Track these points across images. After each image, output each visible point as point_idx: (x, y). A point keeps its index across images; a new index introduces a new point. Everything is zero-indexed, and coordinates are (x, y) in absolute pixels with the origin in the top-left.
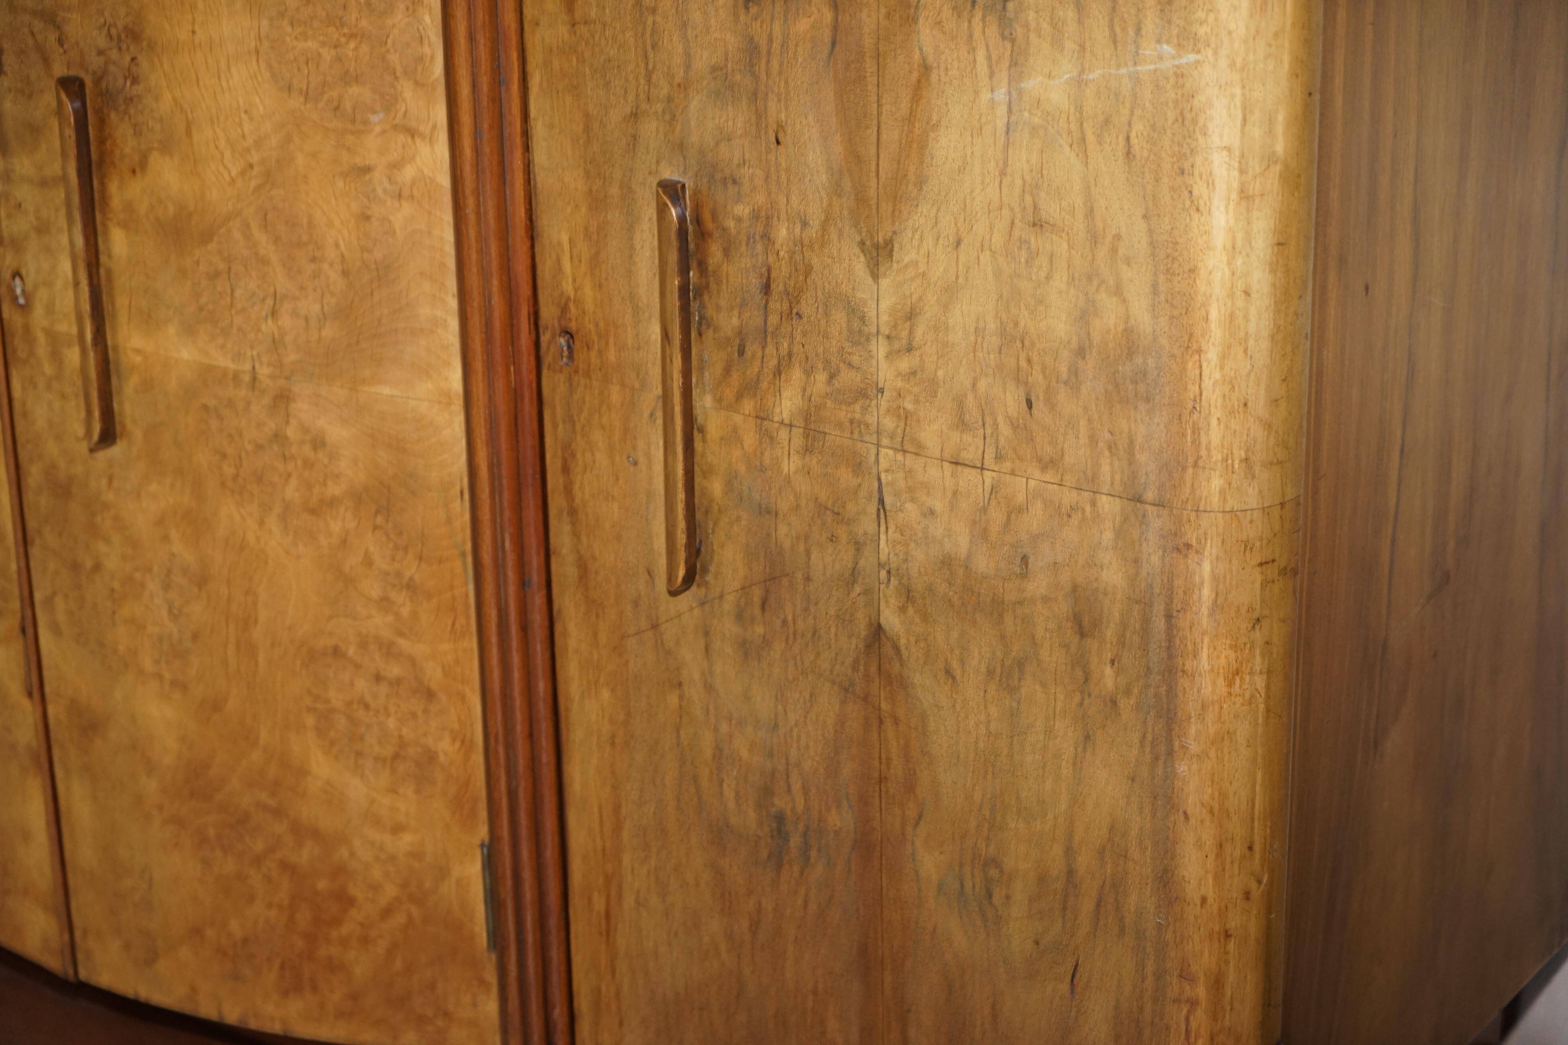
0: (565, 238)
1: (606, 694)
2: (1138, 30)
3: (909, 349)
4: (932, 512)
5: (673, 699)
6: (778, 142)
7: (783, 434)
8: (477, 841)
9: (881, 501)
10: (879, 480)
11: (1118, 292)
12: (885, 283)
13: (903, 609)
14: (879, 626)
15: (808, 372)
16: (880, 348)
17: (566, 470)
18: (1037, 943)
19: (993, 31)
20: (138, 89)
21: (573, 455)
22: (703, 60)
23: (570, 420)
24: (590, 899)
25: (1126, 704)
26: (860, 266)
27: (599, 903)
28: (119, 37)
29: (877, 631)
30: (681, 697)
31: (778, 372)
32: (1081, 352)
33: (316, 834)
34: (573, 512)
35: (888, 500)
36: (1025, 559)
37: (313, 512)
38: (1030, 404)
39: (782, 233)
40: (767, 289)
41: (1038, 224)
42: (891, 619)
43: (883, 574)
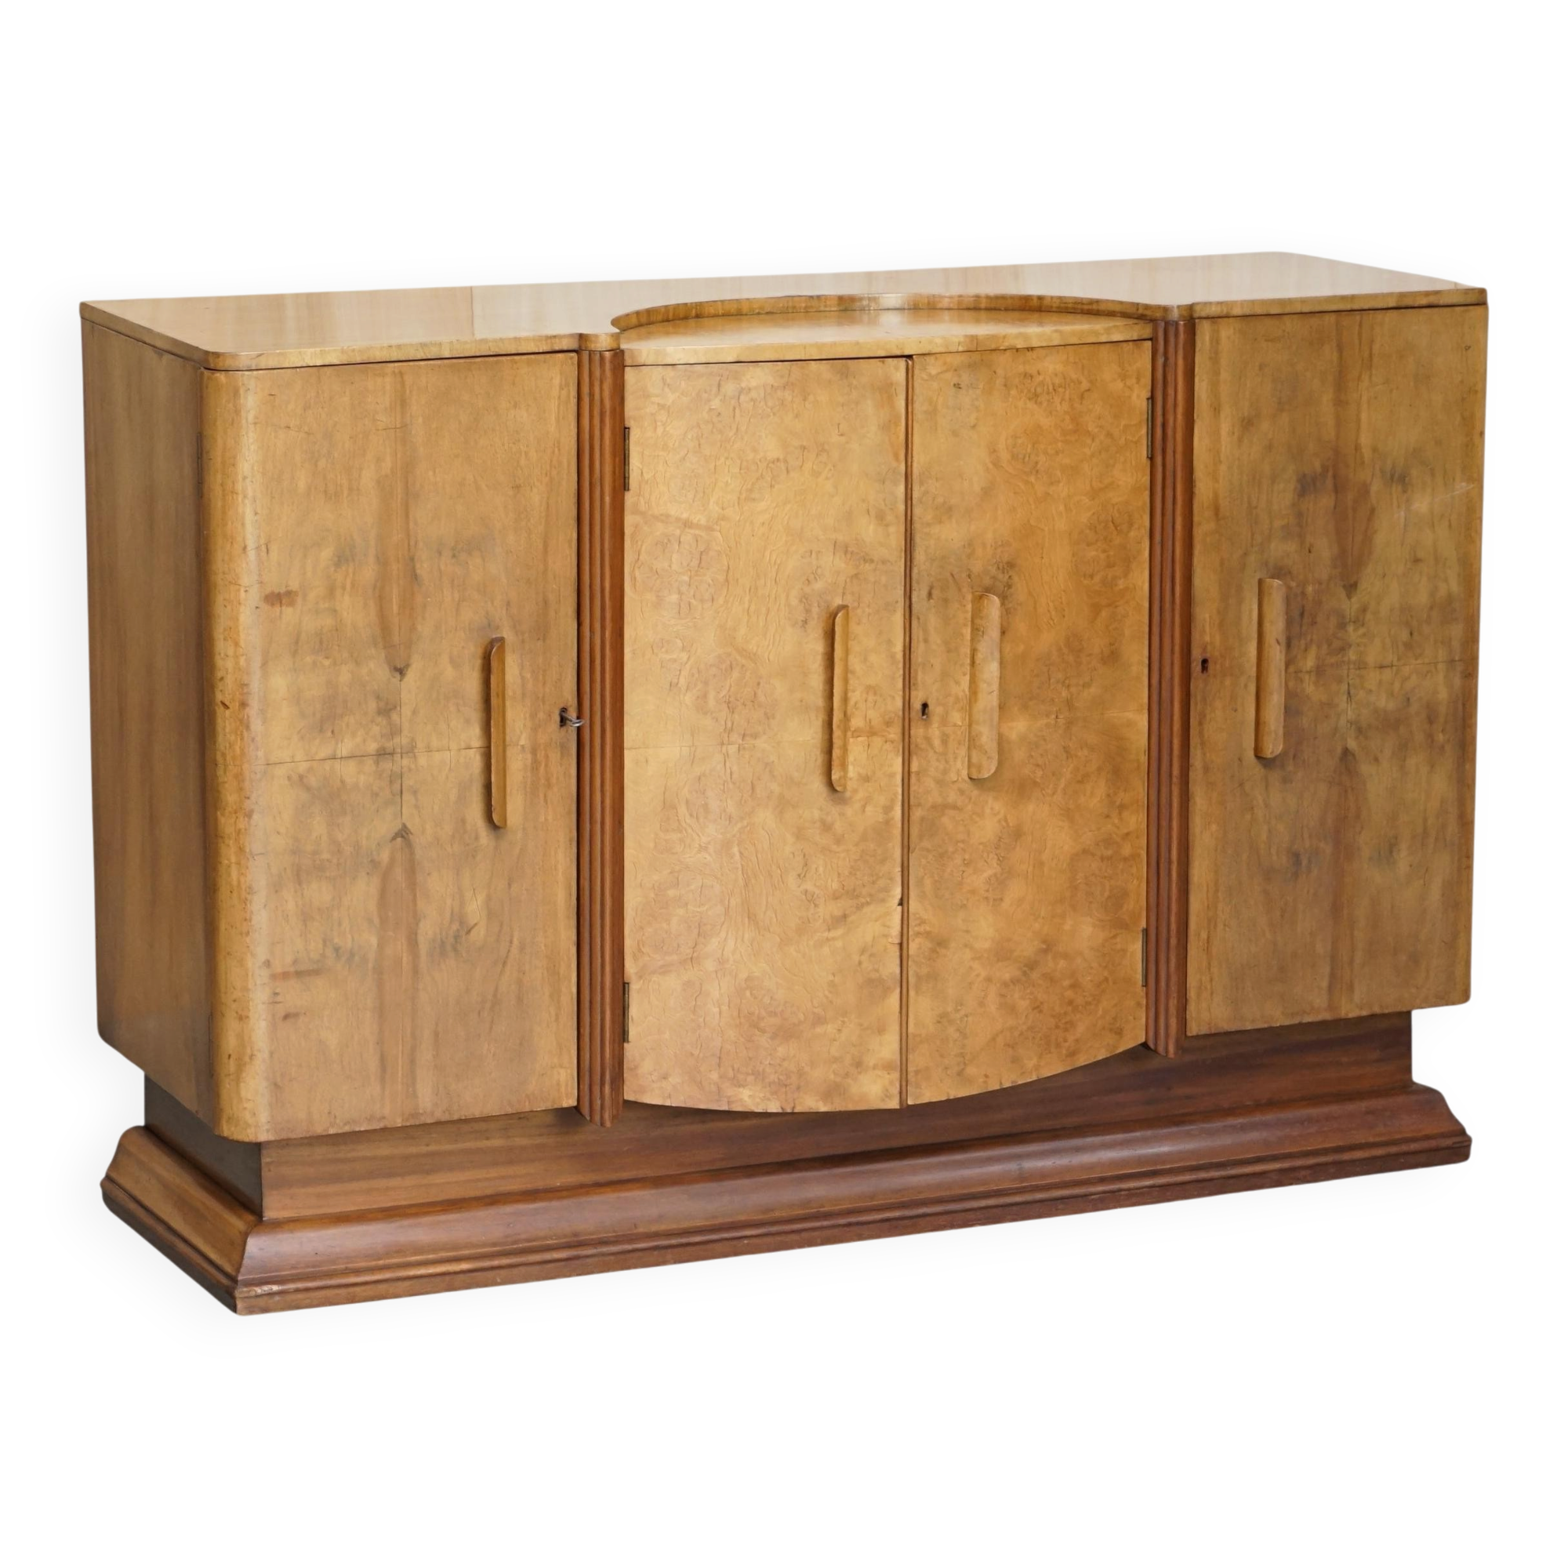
0: (1207, 616)
1: (1214, 827)
2: (1454, 479)
3: (1363, 625)
4: (1371, 691)
5: (1248, 817)
6: (1310, 552)
7: (1307, 677)
8: (1141, 928)
9: (1349, 693)
10: (1348, 684)
11: (1446, 580)
12: (1354, 600)
13: (1357, 738)
14: (1347, 749)
15: (1319, 647)
16: (1350, 628)
17: (1200, 724)
18: (1411, 866)
19: (1400, 488)
20: (1012, 590)
21: (1205, 716)
22: (1278, 523)
23: (1204, 699)
24: (1199, 935)
25: (1448, 748)
26: (1343, 594)
27: (1204, 935)
28: (1004, 568)
29: (1346, 752)
30: (1252, 814)
31: (1306, 650)
32: (1431, 608)
33: (1066, 956)
34: (1203, 744)
35: (1352, 692)
36: (1408, 699)
37: (1079, 782)
38: (1411, 634)
39: (1310, 589)
40: (1302, 615)
41: (1417, 561)
42: (1352, 744)
43: (1349, 725)
